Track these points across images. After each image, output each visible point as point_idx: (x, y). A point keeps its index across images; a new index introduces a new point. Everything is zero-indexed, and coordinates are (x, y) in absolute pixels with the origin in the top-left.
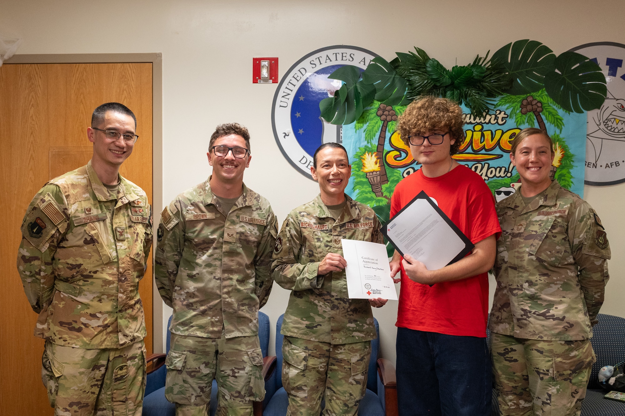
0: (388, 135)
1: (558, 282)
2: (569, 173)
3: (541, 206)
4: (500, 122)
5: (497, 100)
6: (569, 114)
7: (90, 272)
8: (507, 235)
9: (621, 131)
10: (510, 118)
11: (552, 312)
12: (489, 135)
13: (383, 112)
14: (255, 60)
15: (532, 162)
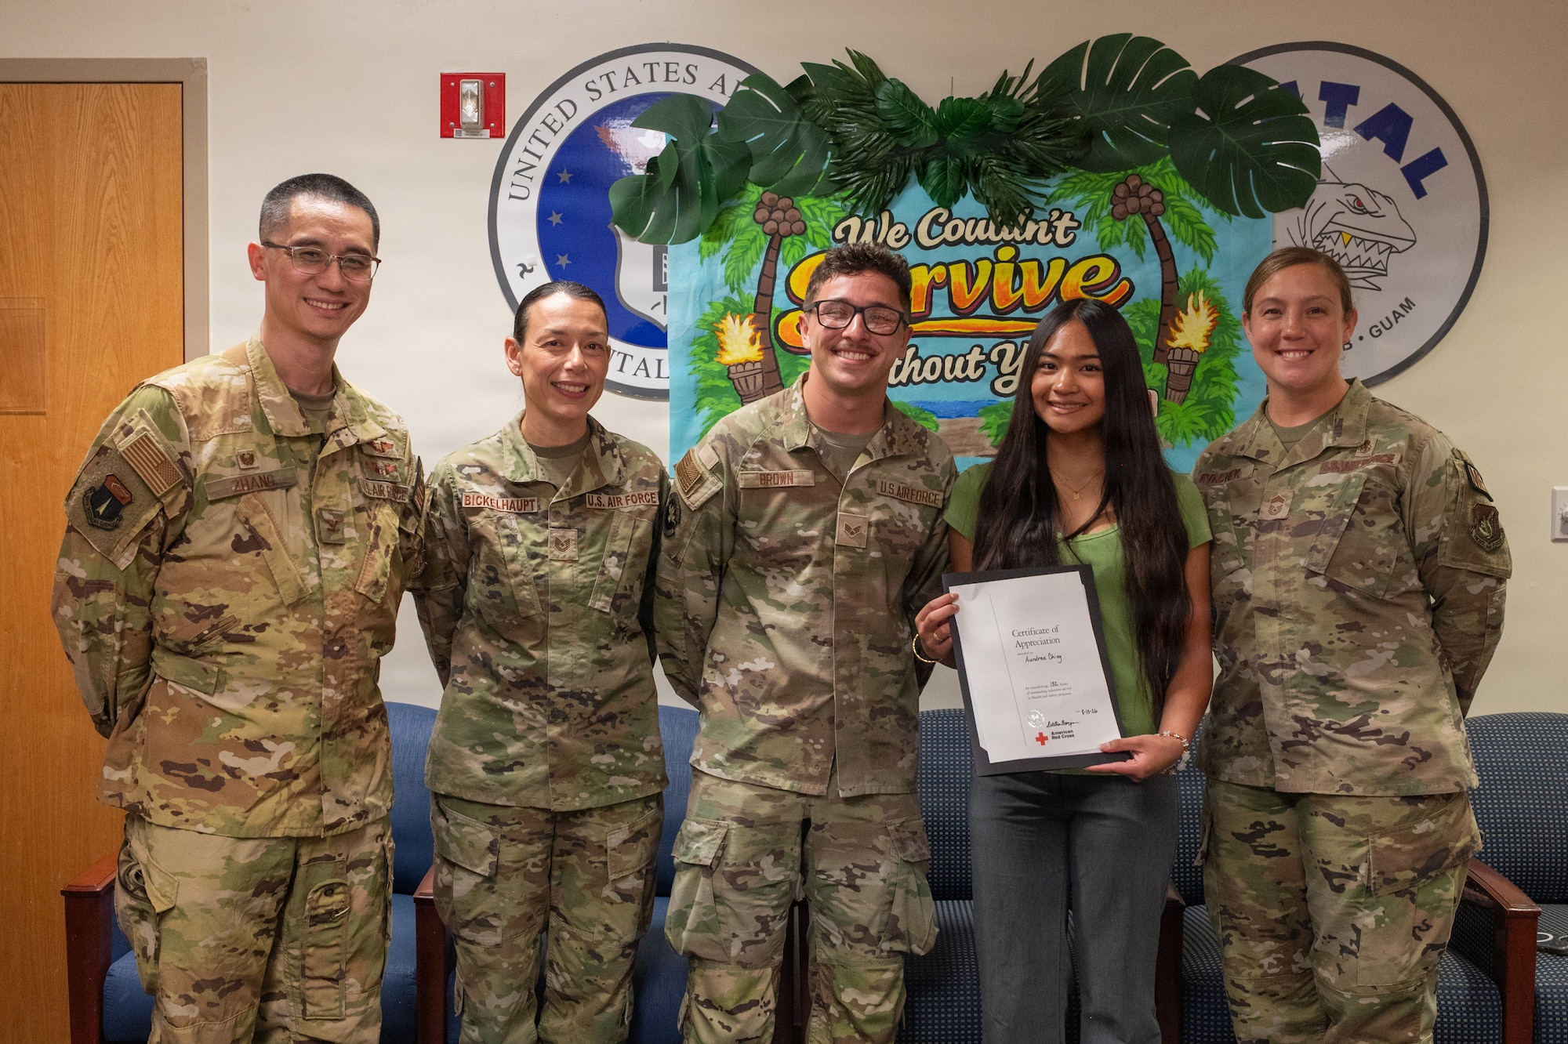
0: (782, 270)
1: (1385, 645)
2: (1230, 366)
3: (1328, 449)
4: (1061, 239)
5: (1052, 186)
6: (1230, 219)
7: (247, 628)
8: (1243, 526)
9: (1356, 263)
10: (1085, 229)
11: (1374, 723)
12: (1032, 271)
13: (771, 213)
14: (446, 79)
15: (1287, 338)
